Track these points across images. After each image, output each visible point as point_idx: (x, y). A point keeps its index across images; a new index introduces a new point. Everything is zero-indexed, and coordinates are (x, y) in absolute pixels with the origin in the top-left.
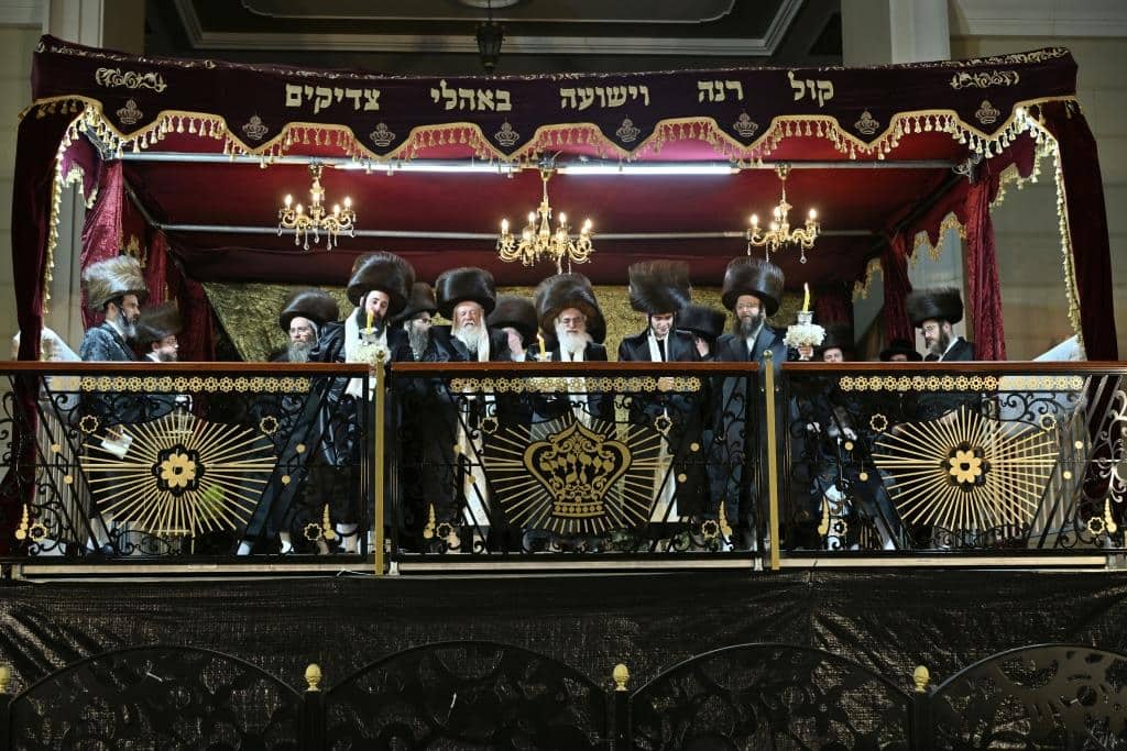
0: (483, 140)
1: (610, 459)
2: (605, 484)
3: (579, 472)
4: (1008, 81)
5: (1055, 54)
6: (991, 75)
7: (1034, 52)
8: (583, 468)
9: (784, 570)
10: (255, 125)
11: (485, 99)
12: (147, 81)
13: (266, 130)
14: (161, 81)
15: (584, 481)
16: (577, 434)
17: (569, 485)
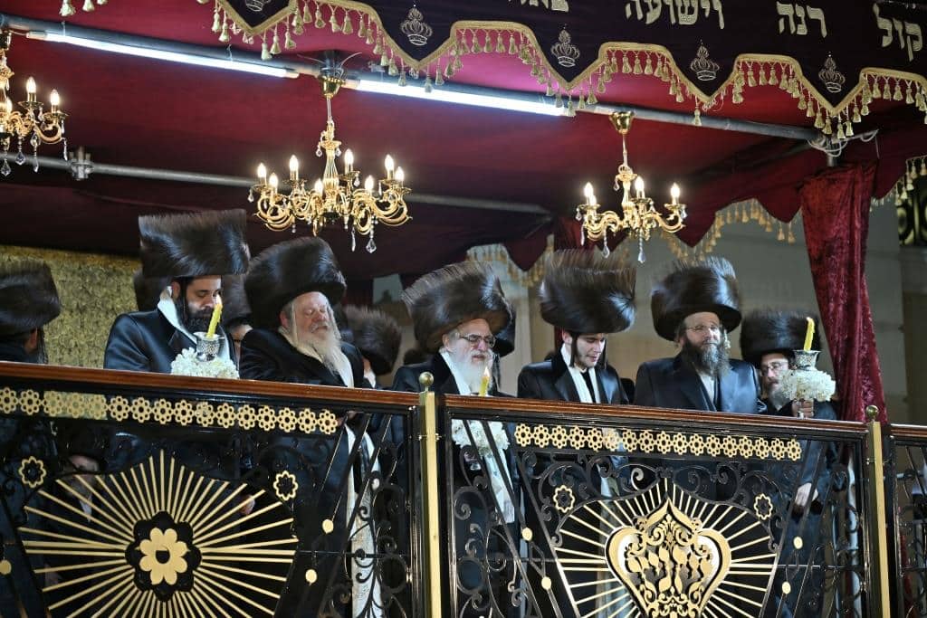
0: (538, 53)
2: (702, 594)
3: (673, 575)
8: (678, 569)
15: (680, 590)
16: (669, 517)
17: (662, 596)
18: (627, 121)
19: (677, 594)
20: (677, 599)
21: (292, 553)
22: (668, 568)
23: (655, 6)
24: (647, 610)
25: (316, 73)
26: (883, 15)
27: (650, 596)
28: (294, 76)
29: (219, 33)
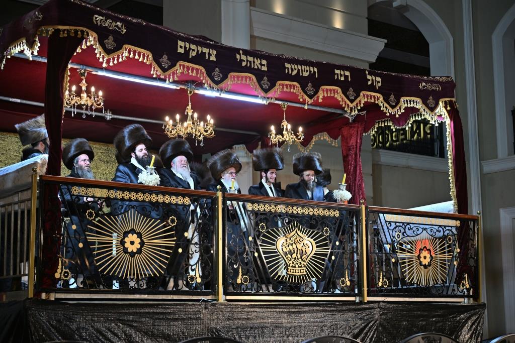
0: (257, 84)
2: (306, 259)
3: (297, 253)
4: (437, 89)
5: (449, 79)
6: (432, 85)
7: (443, 77)
8: (299, 251)
11: (257, 63)
12: (117, 26)
16: (296, 234)
17: (293, 259)
18: (286, 106)
19: (298, 259)
20: (298, 260)
21: (174, 243)
22: (295, 251)
23: (295, 69)
24: (288, 264)
25: (186, 88)
26: (369, 74)
27: (289, 259)
28: (179, 88)
29: (153, 75)
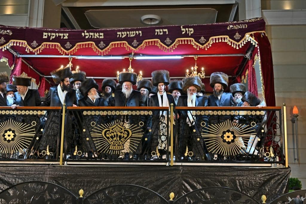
0: (95, 46)
1: (126, 134)
2: (124, 140)
3: (117, 137)
4: (244, 27)
5: (258, 19)
6: (239, 26)
7: (252, 19)
8: (118, 136)
9: (174, 166)
10: (35, 43)
11: (97, 35)
12: (7, 32)
13: (37, 44)
14: (11, 32)
15: (118, 140)
16: (117, 126)
17: (114, 141)
20: (118, 142)
21: (34, 134)
23: (125, 34)
24: (110, 144)
25: (128, 57)
26: (183, 28)
27: (111, 141)
28: (124, 58)
